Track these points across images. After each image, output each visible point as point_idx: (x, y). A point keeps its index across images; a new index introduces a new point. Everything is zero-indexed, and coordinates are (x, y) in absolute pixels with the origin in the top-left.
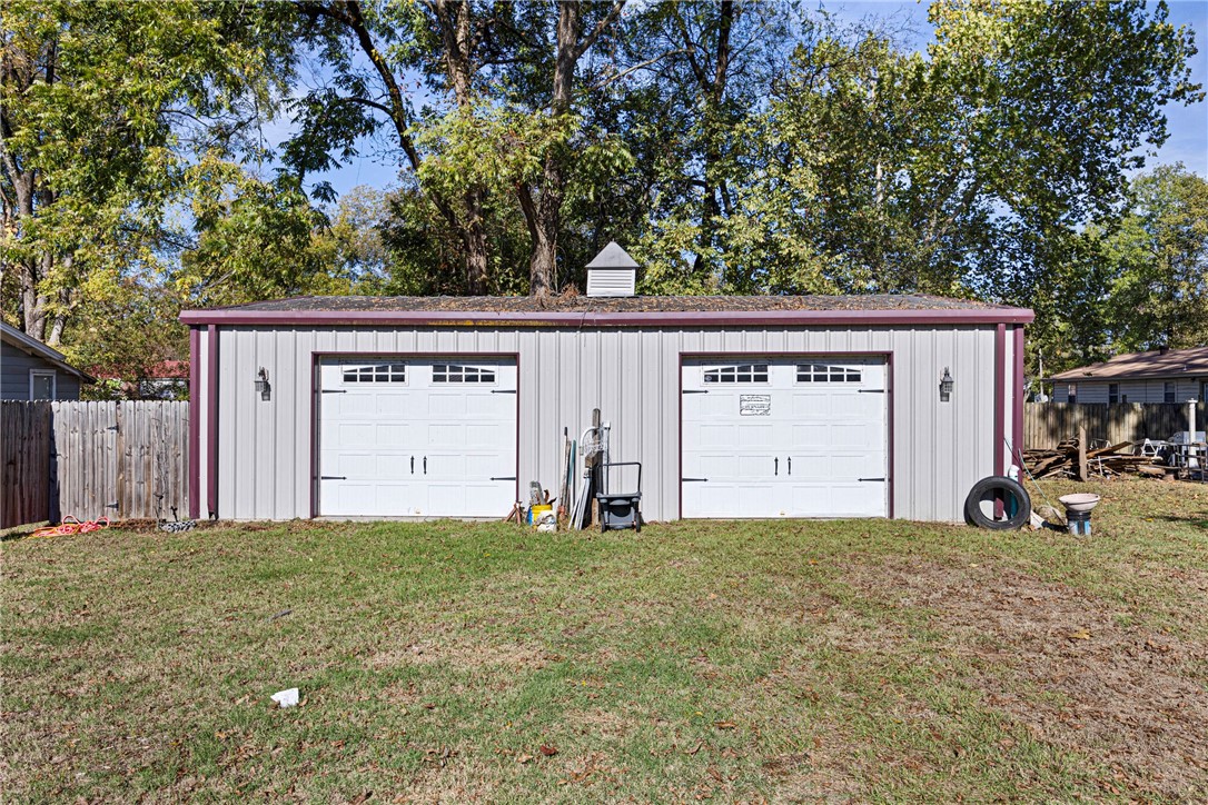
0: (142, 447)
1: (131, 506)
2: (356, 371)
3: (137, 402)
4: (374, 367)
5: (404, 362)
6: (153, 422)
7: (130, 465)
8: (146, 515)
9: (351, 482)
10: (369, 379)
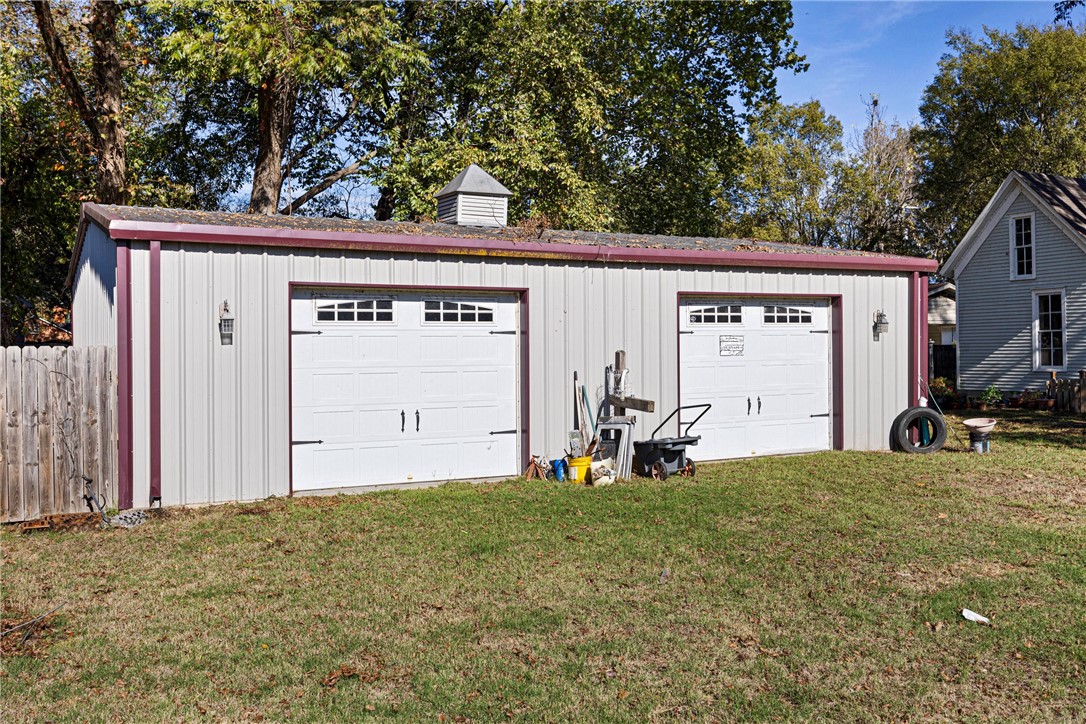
0: (35, 413)
1: (18, 498)
2: (333, 307)
3: (26, 348)
4: (356, 302)
5: (391, 296)
6: (52, 375)
7: (15, 440)
8: (43, 511)
9: (329, 447)
10: (348, 317)
